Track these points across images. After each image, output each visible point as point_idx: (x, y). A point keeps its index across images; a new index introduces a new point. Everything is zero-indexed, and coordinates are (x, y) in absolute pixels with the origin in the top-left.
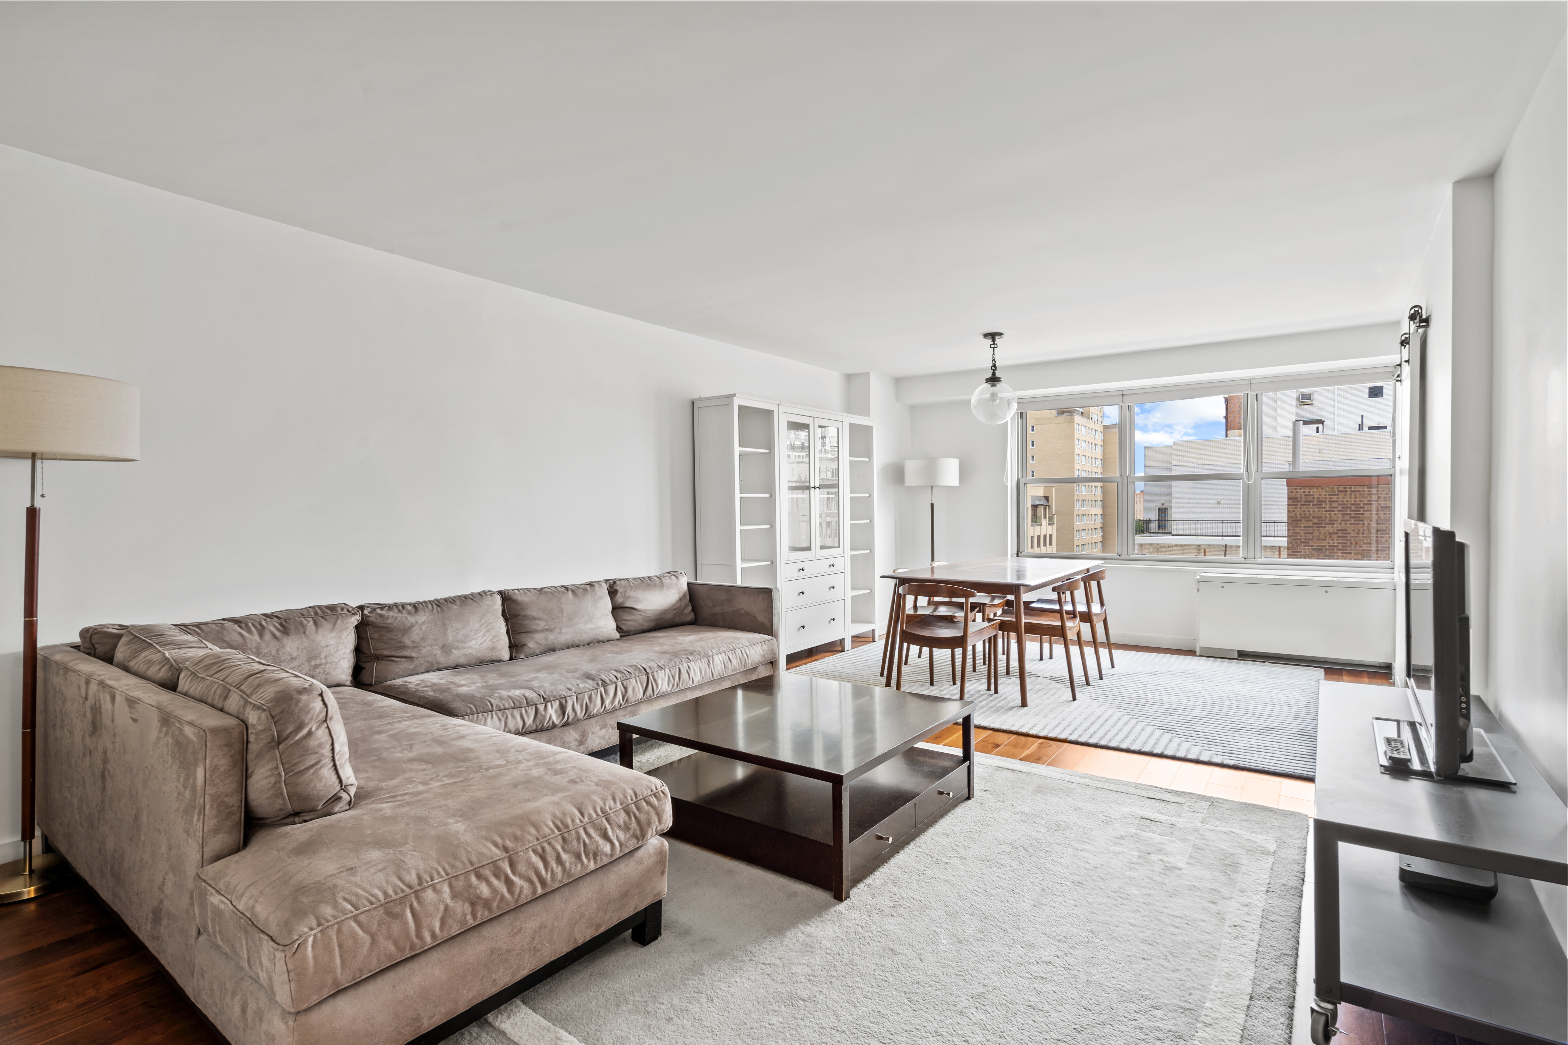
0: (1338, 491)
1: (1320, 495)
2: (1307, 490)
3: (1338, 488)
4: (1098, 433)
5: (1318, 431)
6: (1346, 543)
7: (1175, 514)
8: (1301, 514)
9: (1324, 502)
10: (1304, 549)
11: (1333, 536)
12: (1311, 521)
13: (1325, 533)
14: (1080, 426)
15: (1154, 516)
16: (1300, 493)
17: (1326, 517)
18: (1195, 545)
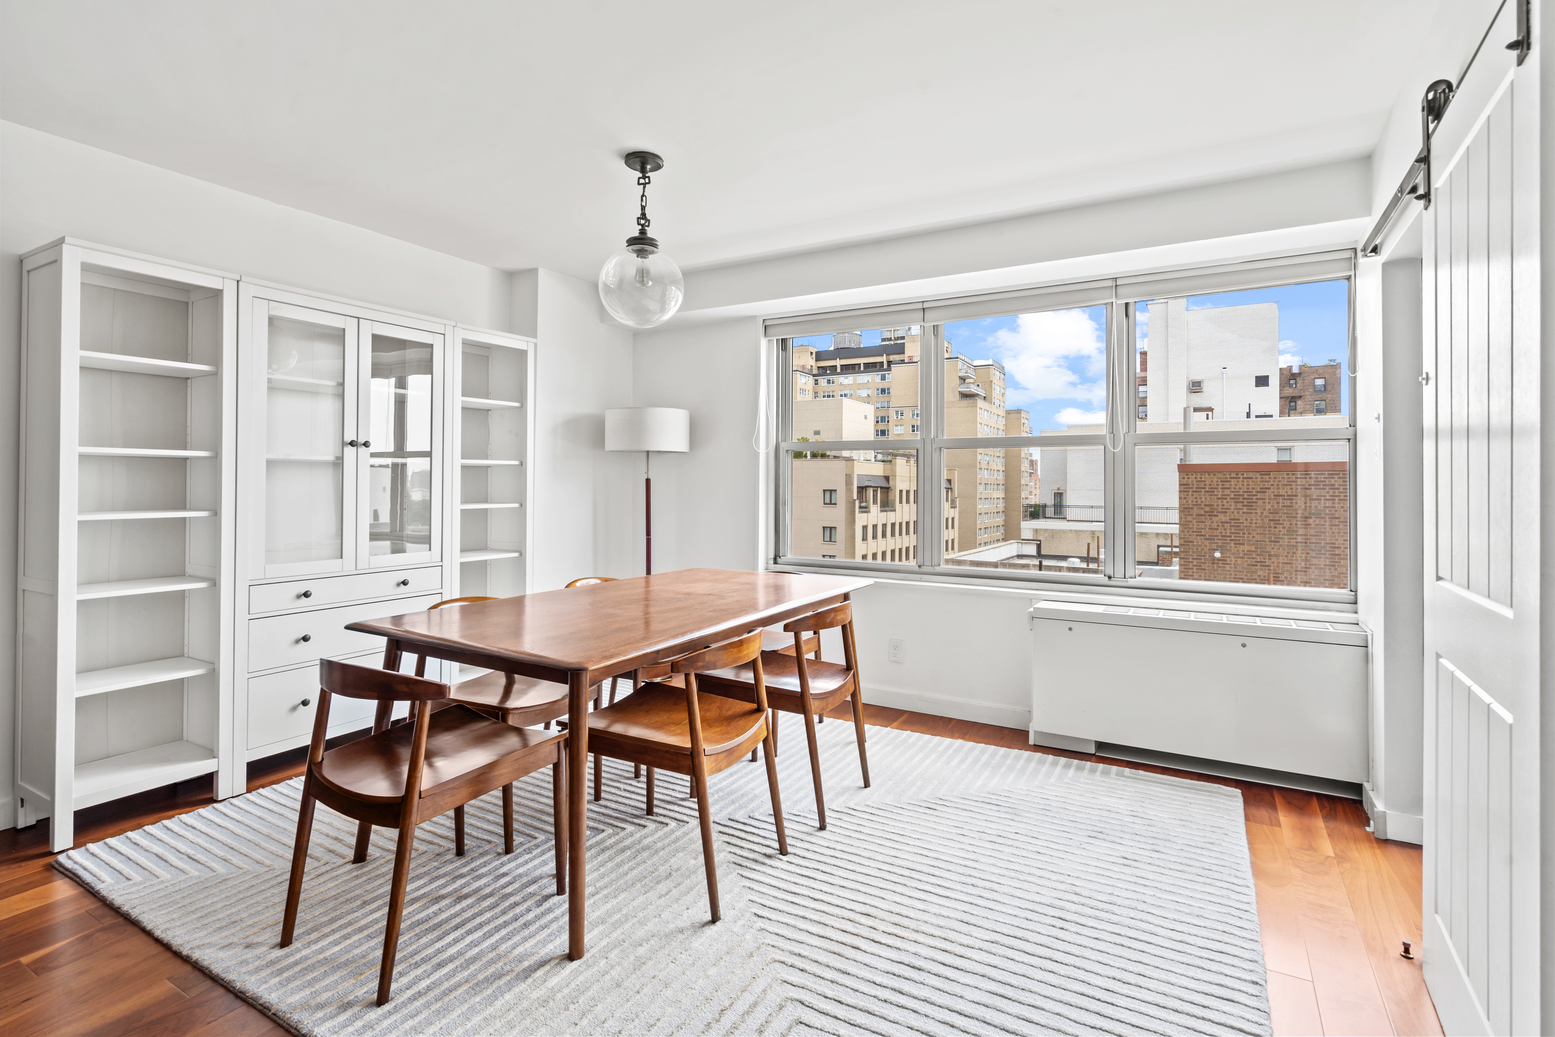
0: (1231, 478)
1: (1212, 481)
2: (1199, 476)
3: (1230, 474)
4: (1000, 418)
5: (1208, 418)
6: (1239, 533)
7: (1070, 499)
8: (1192, 501)
9: (1216, 488)
10: (1196, 539)
11: (1226, 525)
12: (1202, 508)
13: (1217, 522)
14: (983, 410)
15: (1050, 501)
16: (1192, 479)
17: (1218, 505)
18: (1089, 531)
